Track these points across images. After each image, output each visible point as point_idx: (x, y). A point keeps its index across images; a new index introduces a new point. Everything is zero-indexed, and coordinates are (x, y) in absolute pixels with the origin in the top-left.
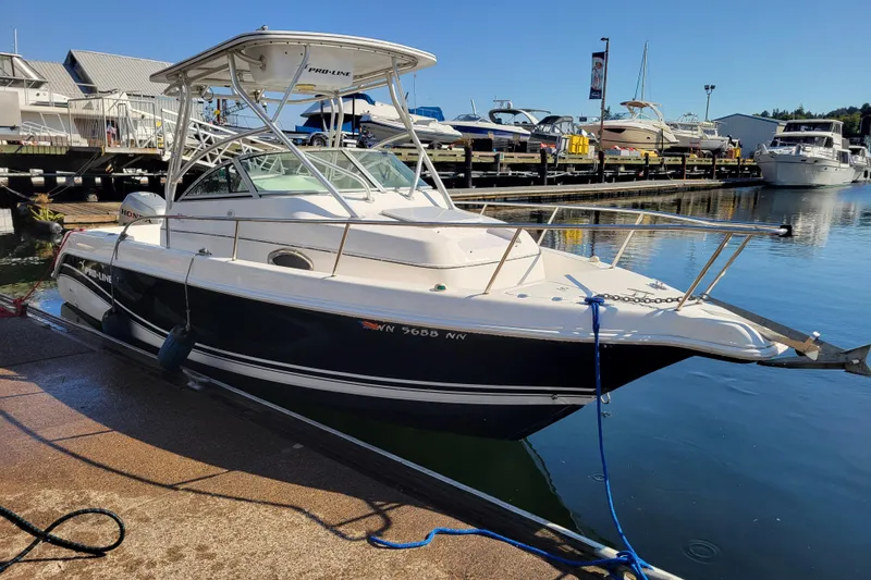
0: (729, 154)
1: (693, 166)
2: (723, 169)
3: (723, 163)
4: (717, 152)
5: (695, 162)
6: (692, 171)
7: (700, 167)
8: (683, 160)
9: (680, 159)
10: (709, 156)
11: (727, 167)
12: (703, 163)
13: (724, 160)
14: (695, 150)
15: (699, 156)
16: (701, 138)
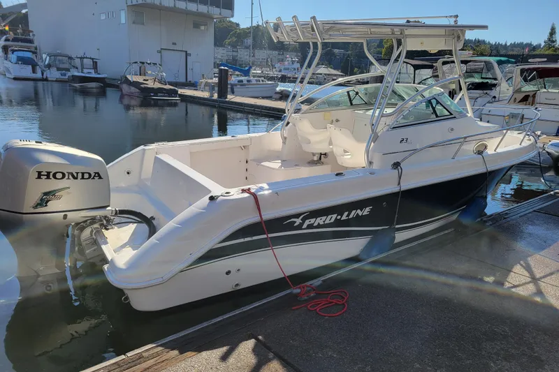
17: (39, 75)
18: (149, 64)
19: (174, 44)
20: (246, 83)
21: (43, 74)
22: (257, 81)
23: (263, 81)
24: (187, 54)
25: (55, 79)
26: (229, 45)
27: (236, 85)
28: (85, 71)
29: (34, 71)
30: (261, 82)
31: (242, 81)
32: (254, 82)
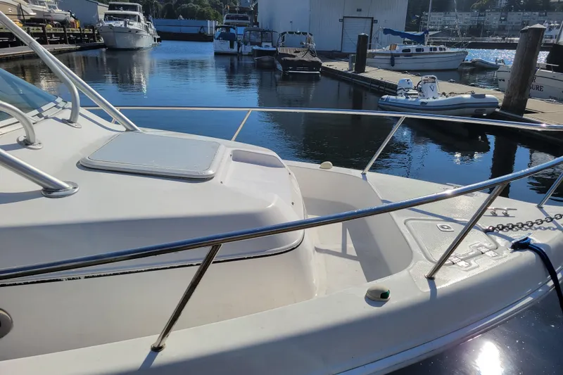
0: (73, 25)
1: (51, 34)
2: (71, 36)
3: (71, 32)
4: (64, 23)
5: (52, 31)
6: (51, 38)
7: (56, 35)
8: (43, 29)
9: (41, 28)
10: (59, 26)
11: (74, 34)
12: (58, 32)
13: (71, 29)
14: (49, 21)
15: (53, 26)
16: (50, 12)
17: (235, 49)
18: (298, 34)
19: (359, 10)
20: (415, 52)
21: (238, 50)
22: (431, 49)
23: (441, 49)
24: (373, 21)
25: (247, 54)
26: (476, 9)
27: (398, 55)
28: (264, 44)
29: (232, 46)
30: (438, 51)
31: (409, 50)
32: (427, 50)
